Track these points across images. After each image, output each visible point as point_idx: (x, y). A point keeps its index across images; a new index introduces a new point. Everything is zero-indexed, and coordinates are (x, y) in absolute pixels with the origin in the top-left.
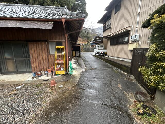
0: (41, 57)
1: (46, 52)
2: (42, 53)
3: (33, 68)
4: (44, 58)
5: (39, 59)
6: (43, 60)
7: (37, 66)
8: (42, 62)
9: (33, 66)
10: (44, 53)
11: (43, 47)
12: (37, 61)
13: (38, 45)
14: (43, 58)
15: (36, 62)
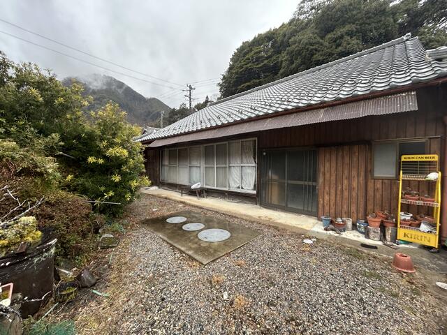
0: (346, 182)
1: (363, 170)
2: (350, 171)
3: (320, 206)
4: (355, 184)
5: (340, 188)
6: (350, 189)
7: (333, 202)
8: (346, 194)
9: (321, 202)
10: (354, 173)
11: (355, 159)
12: (333, 191)
13: (340, 153)
14: (350, 185)
15: (329, 194)
